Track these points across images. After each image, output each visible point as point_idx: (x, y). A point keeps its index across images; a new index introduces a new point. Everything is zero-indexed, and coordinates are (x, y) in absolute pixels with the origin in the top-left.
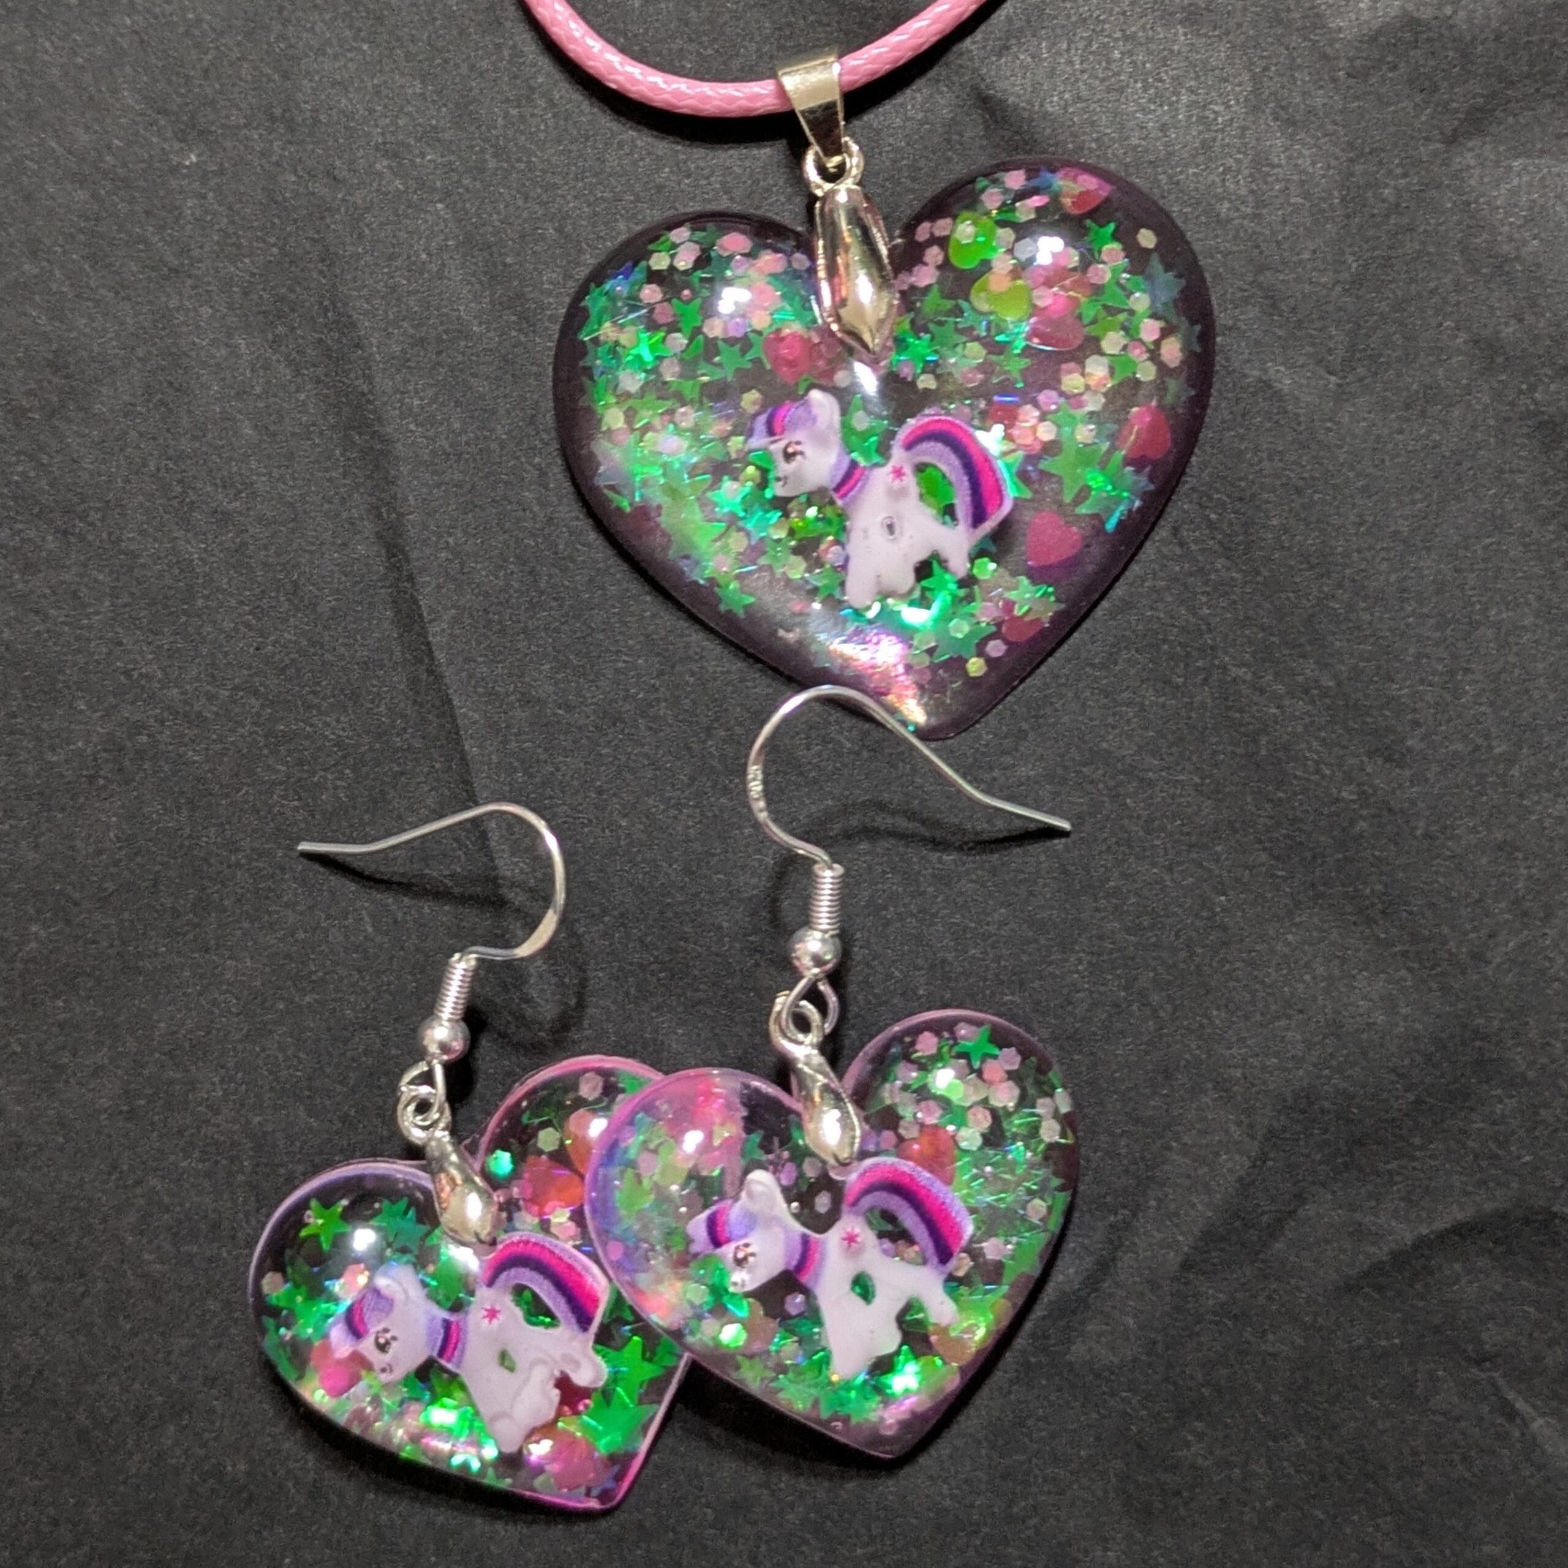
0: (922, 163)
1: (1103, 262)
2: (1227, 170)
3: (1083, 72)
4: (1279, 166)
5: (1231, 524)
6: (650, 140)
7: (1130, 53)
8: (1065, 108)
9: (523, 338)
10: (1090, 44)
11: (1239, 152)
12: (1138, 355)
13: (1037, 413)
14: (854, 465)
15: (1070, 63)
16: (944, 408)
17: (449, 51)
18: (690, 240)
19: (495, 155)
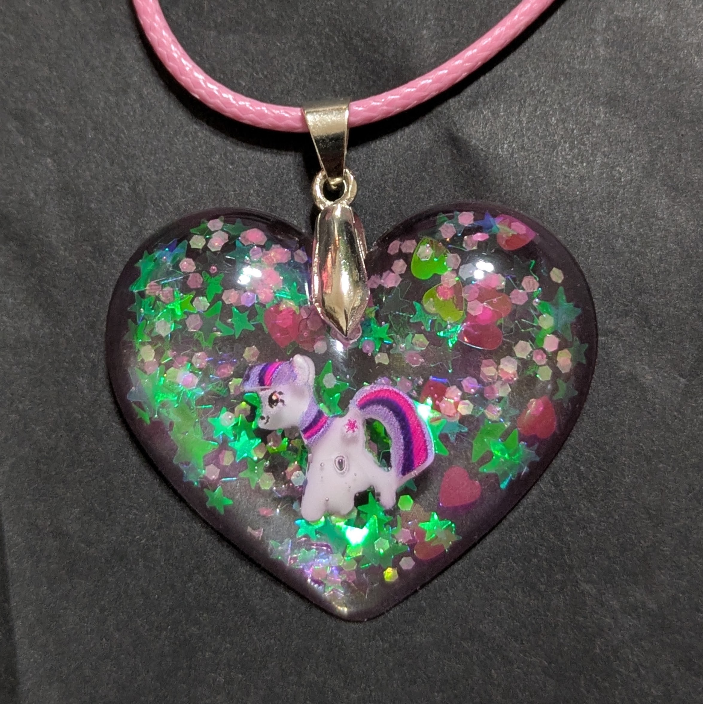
0: (403, 178)
1: (523, 289)
2: (624, 216)
3: (528, 129)
4: (662, 219)
5: (595, 476)
6: (208, 133)
7: (564, 121)
8: (512, 155)
9: (94, 264)
10: (536, 110)
11: (634, 204)
12: (540, 359)
13: (460, 394)
14: (320, 414)
15: (520, 122)
16: (392, 380)
17: (72, 49)
18: (222, 230)
19: (95, 129)
